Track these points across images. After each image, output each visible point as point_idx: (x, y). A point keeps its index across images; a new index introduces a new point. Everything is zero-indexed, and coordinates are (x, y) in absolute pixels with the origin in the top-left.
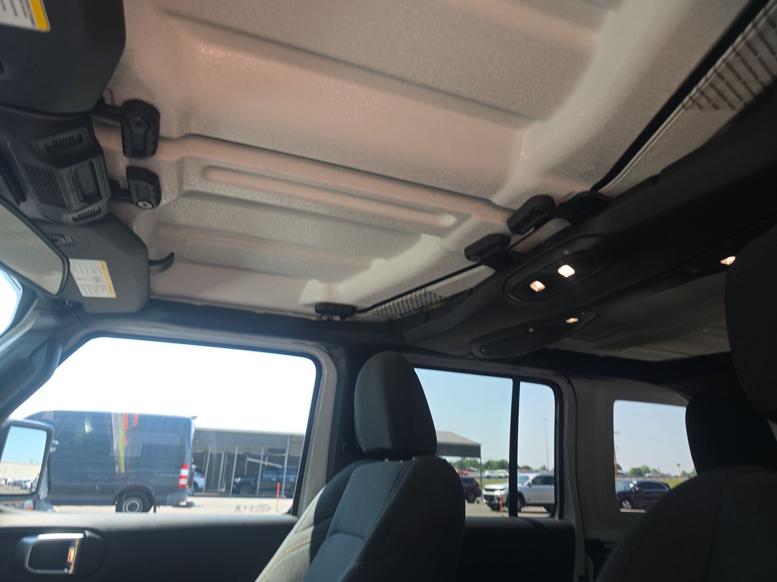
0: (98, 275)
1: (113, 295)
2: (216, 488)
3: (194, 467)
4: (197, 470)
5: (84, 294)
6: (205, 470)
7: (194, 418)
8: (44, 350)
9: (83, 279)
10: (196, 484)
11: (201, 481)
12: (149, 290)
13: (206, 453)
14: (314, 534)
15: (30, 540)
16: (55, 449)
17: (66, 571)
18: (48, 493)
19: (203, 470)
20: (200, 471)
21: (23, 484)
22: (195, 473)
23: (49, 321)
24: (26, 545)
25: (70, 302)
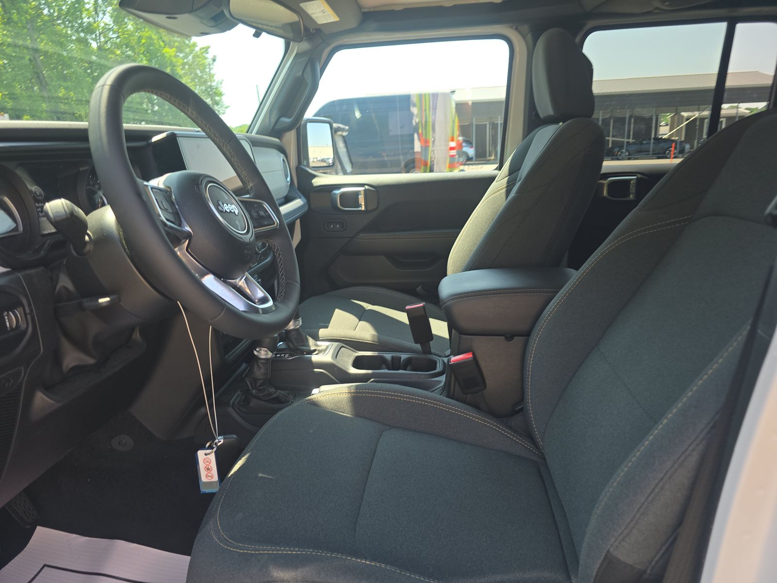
0: (322, 9)
1: (337, 19)
2: (485, 156)
3: (461, 138)
4: (465, 141)
5: (319, 22)
6: (472, 141)
7: (453, 92)
8: (309, 69)
9: (314, 13)
10: (466, 154)
11: (471, 152)
12: (360, 7)
13: (471, 125)
14: (508, 182)
15: (337, 192)
16: (347, 133)
17: (360, 208)
18: (352, 167)
19: (471, 141)
20: (469, 142)
21: (327, 160)
22: (464, 144)
23: (305, 46)
24: (335, 194)
25: (313, 30)
